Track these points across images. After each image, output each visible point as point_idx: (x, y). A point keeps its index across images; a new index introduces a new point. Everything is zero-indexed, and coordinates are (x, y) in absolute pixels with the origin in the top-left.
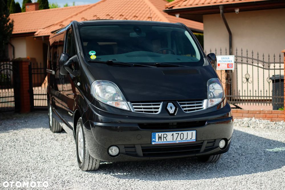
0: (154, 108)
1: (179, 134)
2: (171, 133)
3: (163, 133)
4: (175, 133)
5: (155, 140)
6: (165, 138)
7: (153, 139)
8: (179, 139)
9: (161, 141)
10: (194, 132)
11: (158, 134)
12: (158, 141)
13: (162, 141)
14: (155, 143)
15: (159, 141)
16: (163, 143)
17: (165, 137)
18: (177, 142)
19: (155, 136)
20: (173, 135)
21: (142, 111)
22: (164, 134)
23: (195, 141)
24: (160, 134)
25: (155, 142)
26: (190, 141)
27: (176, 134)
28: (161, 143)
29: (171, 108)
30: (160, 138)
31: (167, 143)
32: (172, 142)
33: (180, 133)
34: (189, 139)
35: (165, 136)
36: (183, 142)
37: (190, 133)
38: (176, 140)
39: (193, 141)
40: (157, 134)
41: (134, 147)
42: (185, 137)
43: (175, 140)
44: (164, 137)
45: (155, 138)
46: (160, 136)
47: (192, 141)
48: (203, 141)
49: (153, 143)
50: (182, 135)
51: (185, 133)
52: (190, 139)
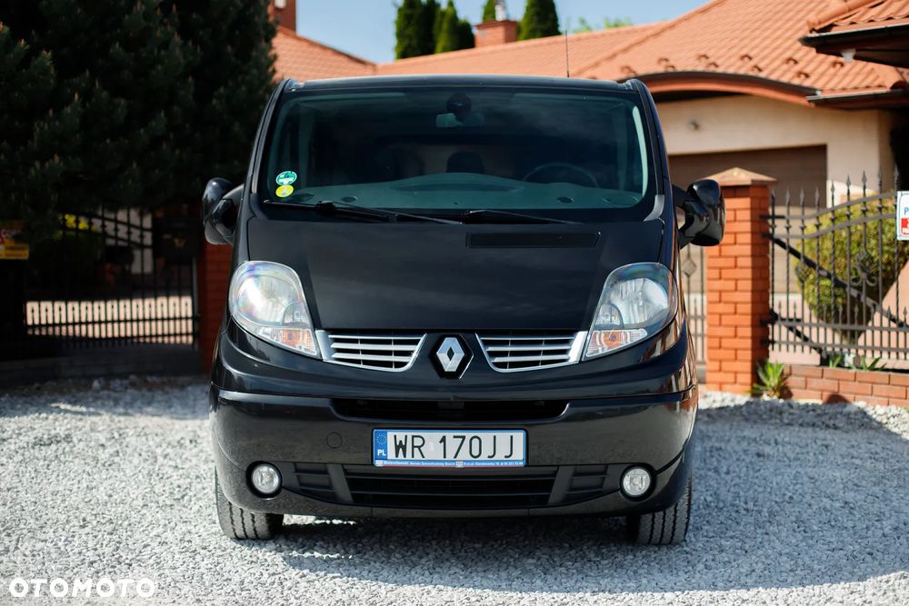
0: (398, 353)
1: (464, 438)
2: (439, 434)
3: (410, 434)
4: (449, 435)
5: (386, 452)
6: (416, 449)
7: (379, 451)
8: (464, 454)
9: (405, 456)
10: (519, 437)
11: (395, 436)
12: (395, 458)
13: (407, 458)
14: (386, 463)
15: (397, 456)
16: (412, 464)
17: (419, 447)
18: (459, 465)
19: (384, 440)
20: (443, 440)
21: (358, 362)
22: (413, 437)
23: (521, 464)
24: (401, 435)
25: (386, 459)
26: (506, 464)
27: (455, 437)
28: (406, 464)
29: (451, 354)
30: (400, 447)
31: (424, 464)
32: (442, 464)
33: (469, 435)
34: (500, 456)
35: (418, 442)
36: (478, 464)
37: (503, 437)
38: (455, 457)
39: (517, 464)
40: (390, 435)
41: (325, 472)
42: (488, 450)
43: (450, 456)
44: (413, 447)
45: (385, 448)
46: (401, 442)
47: (511, 464)
48: (555, 469)
49: (379, 463)
50: (475, 442)
51: (487, 436)
52: (506, 457)
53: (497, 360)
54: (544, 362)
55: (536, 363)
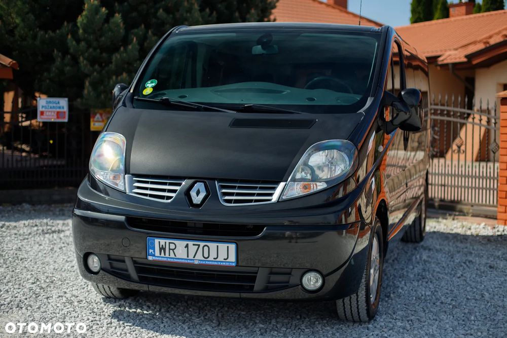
1: (199, 245)
2: (185, 243)
3: (168, 241)
4: (191, 243)
5: (154, 252)
6: (171, 251)
7: (151, 251)
8: (199, 256)
9: (165, 255)
10: (232, 247)
11: (159, 242)
12: (159, 256)
14: (154, 258)
15: (160, 254)
16: (169, 260)
17: (173, 250)
18: (196, 262)
19: (153, 244)
20: (187, 246)
21: (146, 195)
22: (170, 243)
23: (234, 264)
24: (163, 242)
25: (155, 256)
26: (224, 264)
27: (194, 245)
28: (165, 259)
29: (198, 193)
30: (162, 249)
31: (175, 260)
32: (186, 261)
33: (202, 244)
34: (221, 258)
35: (172, 246)
36: (208, 263)
37: (223, 247)
38: (194, 257)
39: (231, 264)
40: (157, 241)
41: (124, 261)
42: (213, 255)
43: (191, 257)
44: (170, 249)
45: (154, 249)
46: (162, 245)
47: (227, 264)
48: (257, 269)
49: (150, 258)
50: (206, 249)
51: (213, 246)
52: (224, 259)
53: (227, 198)
54: (256, 201)
55: (251, 201)
